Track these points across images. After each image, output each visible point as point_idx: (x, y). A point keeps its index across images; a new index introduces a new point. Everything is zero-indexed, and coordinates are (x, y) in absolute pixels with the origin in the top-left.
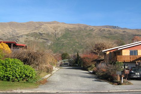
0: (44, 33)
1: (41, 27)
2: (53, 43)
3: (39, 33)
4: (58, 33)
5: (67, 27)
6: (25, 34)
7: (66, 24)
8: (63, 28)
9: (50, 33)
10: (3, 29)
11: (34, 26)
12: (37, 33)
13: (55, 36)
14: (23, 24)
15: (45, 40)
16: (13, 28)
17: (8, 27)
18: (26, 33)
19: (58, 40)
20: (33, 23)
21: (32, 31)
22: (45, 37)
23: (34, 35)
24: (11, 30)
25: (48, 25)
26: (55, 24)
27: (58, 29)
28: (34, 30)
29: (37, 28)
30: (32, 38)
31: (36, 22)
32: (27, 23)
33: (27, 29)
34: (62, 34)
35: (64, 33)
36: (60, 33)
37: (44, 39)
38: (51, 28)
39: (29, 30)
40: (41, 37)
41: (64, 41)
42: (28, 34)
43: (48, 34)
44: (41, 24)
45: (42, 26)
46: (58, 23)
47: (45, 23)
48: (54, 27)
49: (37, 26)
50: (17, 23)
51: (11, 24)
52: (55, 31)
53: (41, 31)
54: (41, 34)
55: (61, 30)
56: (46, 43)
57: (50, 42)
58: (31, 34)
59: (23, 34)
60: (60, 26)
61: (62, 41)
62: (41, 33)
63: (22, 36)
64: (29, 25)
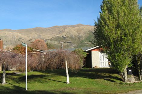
0: (68, 37)
1: (64, 31)
2: (76, 46)
3: (63, 37)
4: (82, 36)
5: (91, 29)
6: (48, 38)
7: (90, 26)
8: (87, 31)
9: (74, 36)
10: (28, 35)
11: (59, 30)
12: (60, 37)
13: (79, 38)
14: (48, 29)
15: (68, 44)
16: (38, 33)
17: (34, 33)
19: (82, 42)
20: (57, 27)
21: (56, 35)
22: (68, 40)
23: (58, 39)
24: (37, 35)
25: (72, 29)
26: (79, 27)
27: (82, 32)
28: (58, 34)
29: (61, 32)
31: (61, 26)
32: (52, 28)
33: (52, 34)
34: (86, 37)
35: (88, 36)
36: (84, 36)
37: (68, 42)
38: (75, 31)
39: (54, 35)
40: (64, 41)
41: (87, 44)
42: (51, 38)
43: (71, 38)
44: (65, 27)
45: (66, 30)
46: (83, 25)
47: (70, 26)
48: (78, 30)
49: (62, 30)
50: (42, 28)
51: (36, 30)
52: (79, 34)
53: (64, 34)
54: (64, 38)
55: (84, 33)
56: (69, 46)
57: (74, 45)
58: (55, 38)
60: (83, 29)
61: (86, 44)
62: (65, 36)
63: (46, 41)
64: (53, 29)
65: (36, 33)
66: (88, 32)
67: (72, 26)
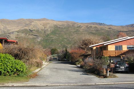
0: (34, 30)
1: (31, 24)
2: (42, 39)
3: (29, 29)
4: (47, 30)
5: (56, 24)
7: (54, 21)
8: (52, 25)
9: (40, 30)
11: (25, 23)
12: (27, 30)
13: (45, 32)
14: (13, 22)
15: (35, 36)
16: (4, 25)
18: (17, 30)
19: (47, 36)
20: (23, 20)
21: (23, 27)
22: (35, 33)
23: (25, 31)
24: (3, 27)
25: (38, 22)
26: (44, 21)
27: (48, 26)
28: (24, 27)
29: (27, 25)
30: (22, 34)
31: (26, 19)
32: (18, 20)
33: (18, 26)
34: (51, 31)
35: (53, 30)
36: (49, 30)
37: (34, 35)
38: (41, 25)
39: (20, 27)
40: (31, 33)
41: (53, 37)
42: (18, 31)
43: (38, 31)
44: (31, 21)
45: (32, 23)
46: (47, 20)
47: (35, 20)
48: (44, 24)
49: (28, 23)
50: (8, 20)
51: (2, 21)
52: (45, 27)
53: (31, 27)
54: (31, 31)
55: (50, 27)
56: (36, 39)
57: (40, 38)
58: (22, 30)
59: (14, 30)
60: (49, 23)
61: (51, 37)
62: (31, 29)
63: (13, 32)
64: (19, 22)
65: (2, 25)
66: (54, 27)
67: (37, 19)
